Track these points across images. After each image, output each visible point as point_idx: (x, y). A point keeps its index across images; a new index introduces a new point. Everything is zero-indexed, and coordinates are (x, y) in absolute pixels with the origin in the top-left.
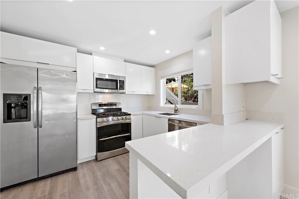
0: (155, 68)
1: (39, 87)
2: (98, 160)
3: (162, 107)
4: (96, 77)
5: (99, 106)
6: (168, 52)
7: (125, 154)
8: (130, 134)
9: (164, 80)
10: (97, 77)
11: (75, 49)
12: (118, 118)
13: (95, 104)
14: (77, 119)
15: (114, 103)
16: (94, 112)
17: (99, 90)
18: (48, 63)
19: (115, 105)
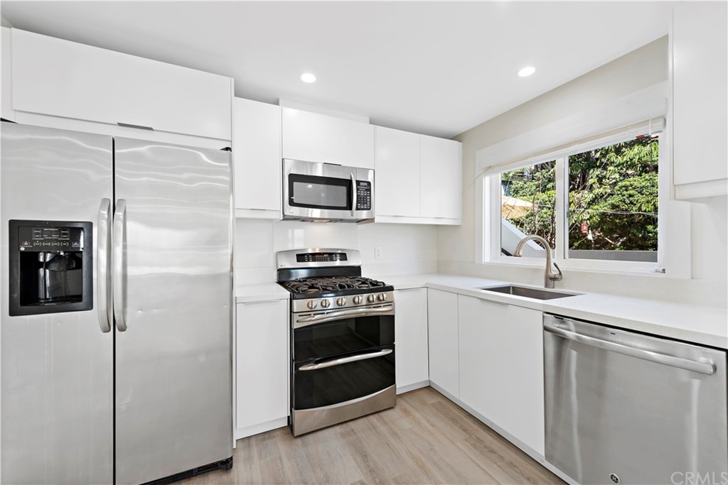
0: (461, 143)
1: (119, 200)
2: (296, 433)
3: (489, 266)
4: (290, 170)
5: (298, 261)
6: (527, 71)
7: (376, 415)
8: (391, 351)
9: (494, 176)
10: (292, 173)
11: (228, 84)
12: (356, 300)
13: (287, 252)
14: (232, 301)
15: (338, 250)
16: (284, 278)
17: (296, 211)
18: (150, 127)
19: (344, 257)
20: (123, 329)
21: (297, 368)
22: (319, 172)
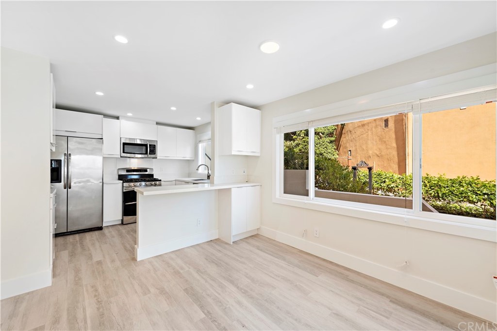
0: (194, 131)
1: (69, 154)
4: (123, 141)
5: (127, 172)
12: (146, 184)
13: (122, 169)
14: (103, 183)
19: (146, 171)
20: (70, 188)
21: (125, 204)
22: (139, 142)
